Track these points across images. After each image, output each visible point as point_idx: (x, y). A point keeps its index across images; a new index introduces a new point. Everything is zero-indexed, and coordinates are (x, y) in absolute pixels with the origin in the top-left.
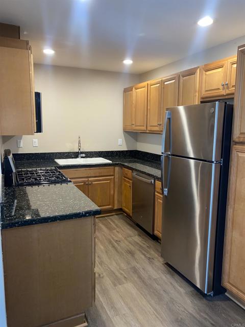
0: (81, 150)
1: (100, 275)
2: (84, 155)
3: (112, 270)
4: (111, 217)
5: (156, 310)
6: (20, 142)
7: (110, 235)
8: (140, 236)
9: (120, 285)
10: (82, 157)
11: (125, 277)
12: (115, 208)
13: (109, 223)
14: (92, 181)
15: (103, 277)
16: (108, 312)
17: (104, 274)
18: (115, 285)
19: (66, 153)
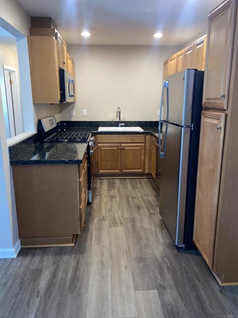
0: (121, 120)
1: (103, 218)
2: (123, 124)
3: (116, 216)
4: (141, 180)
5: (129, 248)
6: (72, 112)
7: (131, 193)
8: (156, 196)
9: (114, 227)
10: (122, 126)
11: (121, 223)
12: (146, 172)
13: (137, 184)
14: (124, 147)
15: (105, 220)
16: (93, 241)
17: (107, 218)
18: (110, 226)
19: (109, 122)
